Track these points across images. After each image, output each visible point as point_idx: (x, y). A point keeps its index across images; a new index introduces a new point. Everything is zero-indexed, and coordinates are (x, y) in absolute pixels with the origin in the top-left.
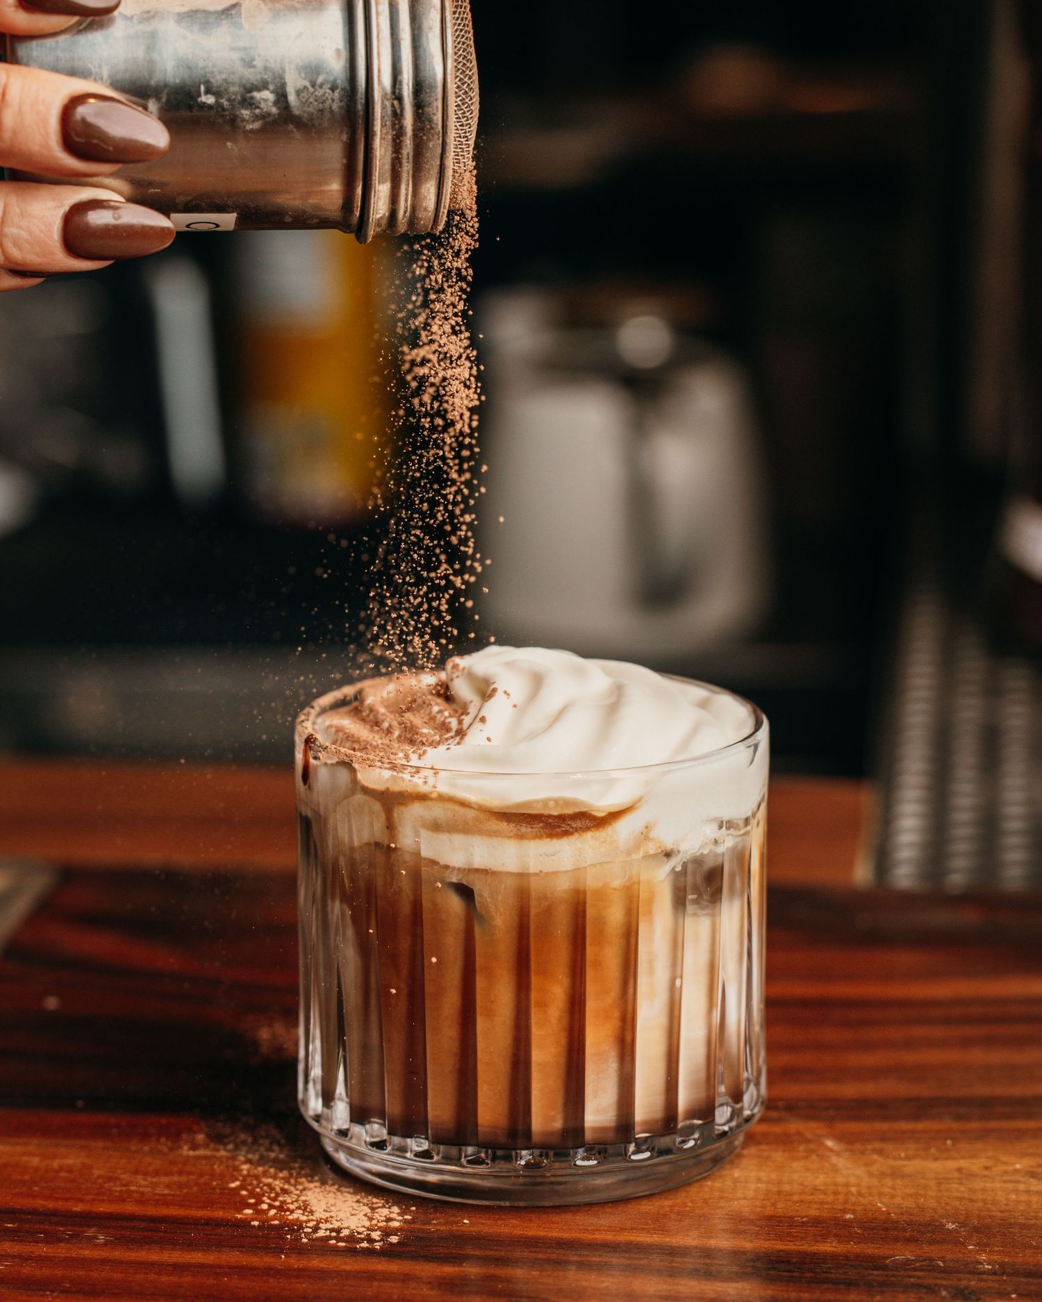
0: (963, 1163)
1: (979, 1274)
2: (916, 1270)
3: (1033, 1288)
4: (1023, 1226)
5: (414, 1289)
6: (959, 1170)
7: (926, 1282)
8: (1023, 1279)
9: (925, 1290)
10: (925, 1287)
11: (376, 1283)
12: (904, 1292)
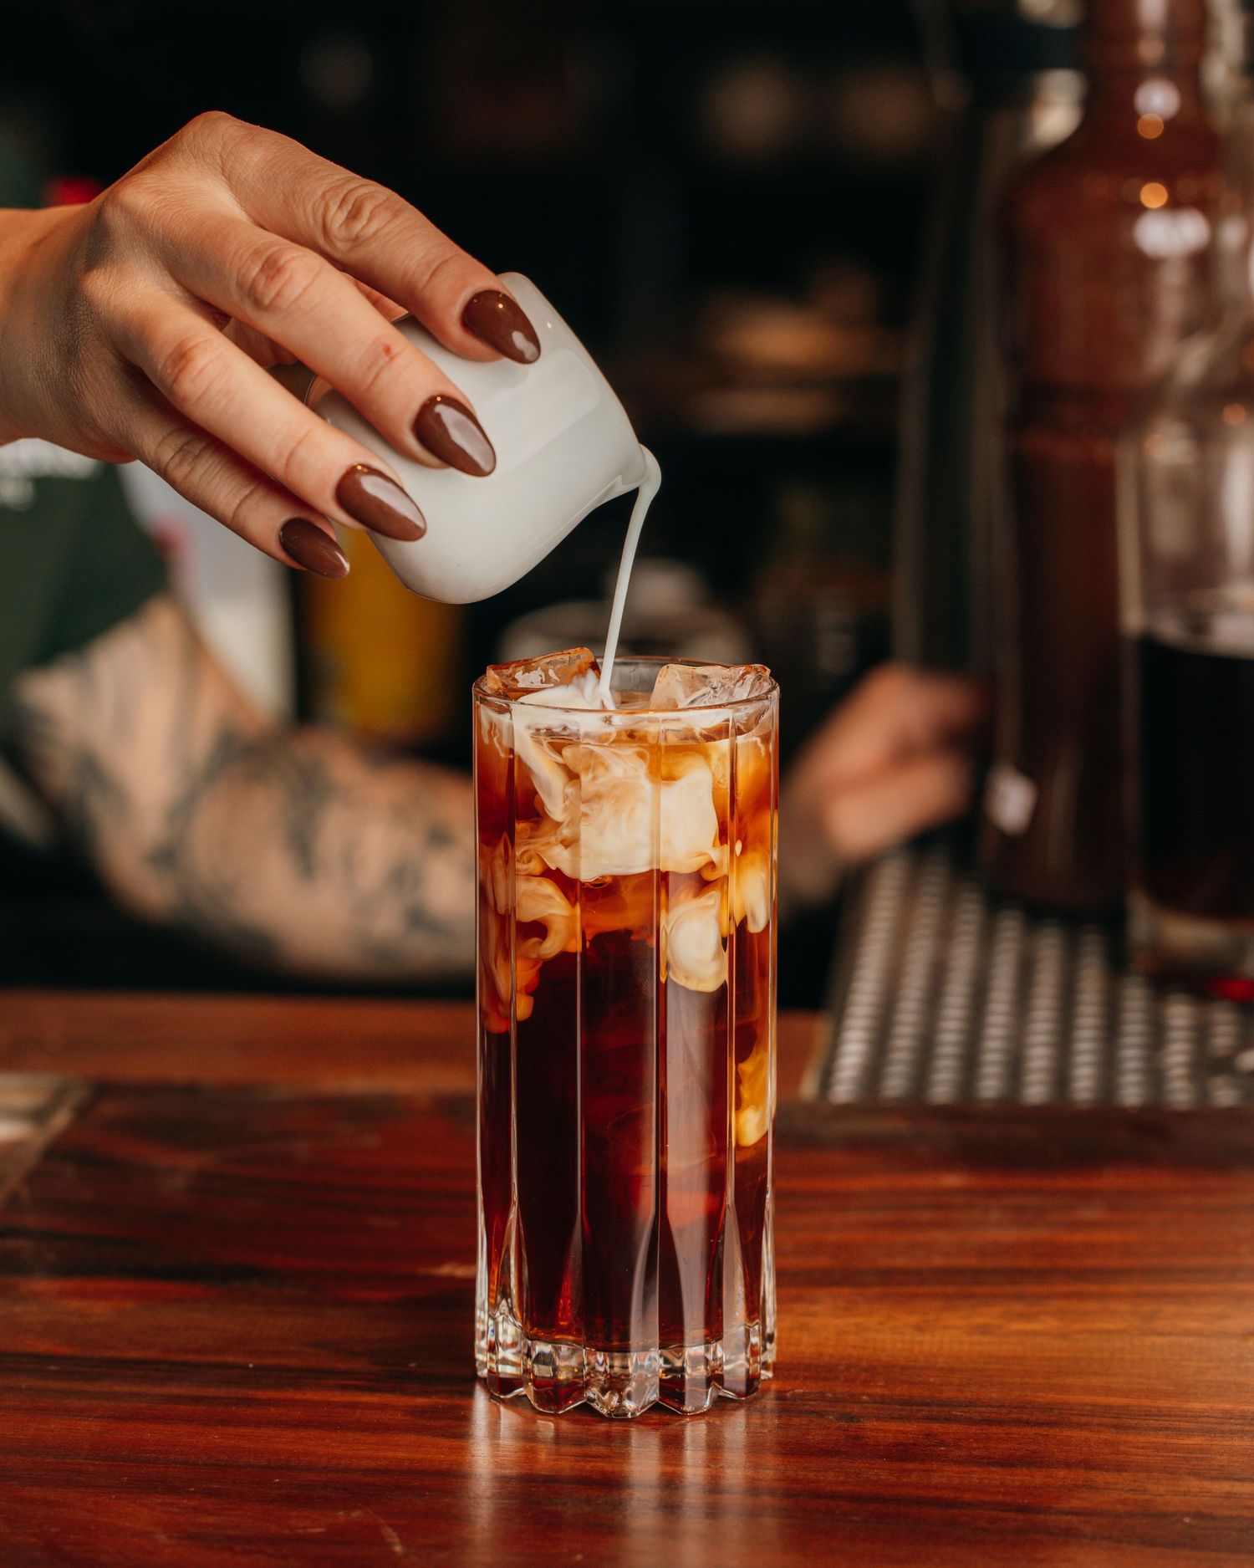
0: (859, 1320)
1: (862, 1403)
2: (810, 1400)
3: (905, 1413)
4: (903, 1368)
5: (391, 1415)
6: (857, 1325)
7: (818, 1409)
8: (898, 1407)
9: (815, 1415)
10: (816, 1413)
11: (359, 1411)
12: (797, 1417)
